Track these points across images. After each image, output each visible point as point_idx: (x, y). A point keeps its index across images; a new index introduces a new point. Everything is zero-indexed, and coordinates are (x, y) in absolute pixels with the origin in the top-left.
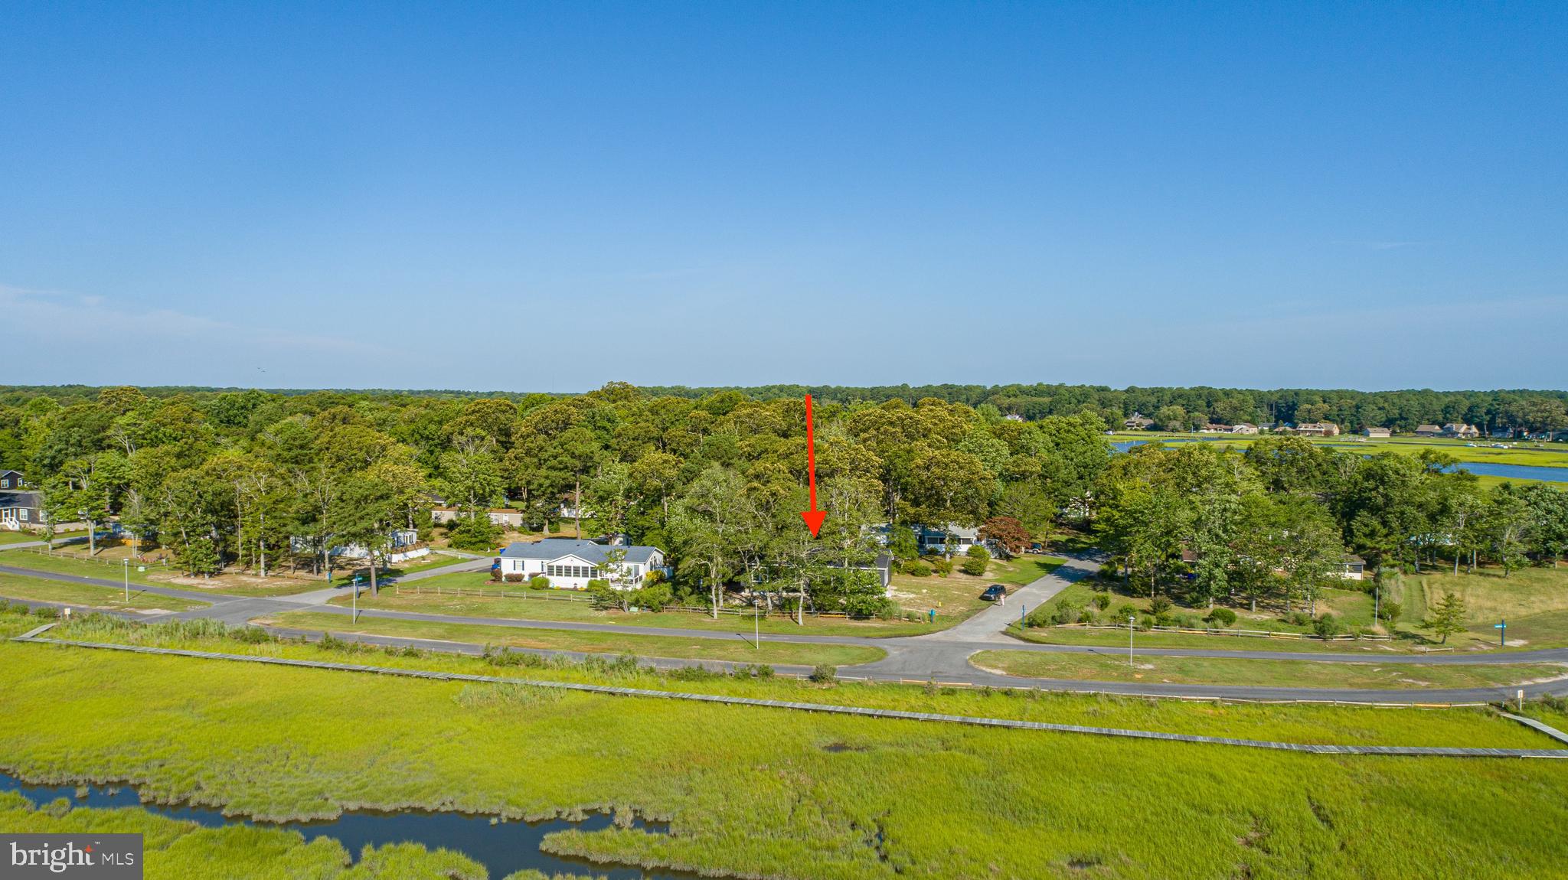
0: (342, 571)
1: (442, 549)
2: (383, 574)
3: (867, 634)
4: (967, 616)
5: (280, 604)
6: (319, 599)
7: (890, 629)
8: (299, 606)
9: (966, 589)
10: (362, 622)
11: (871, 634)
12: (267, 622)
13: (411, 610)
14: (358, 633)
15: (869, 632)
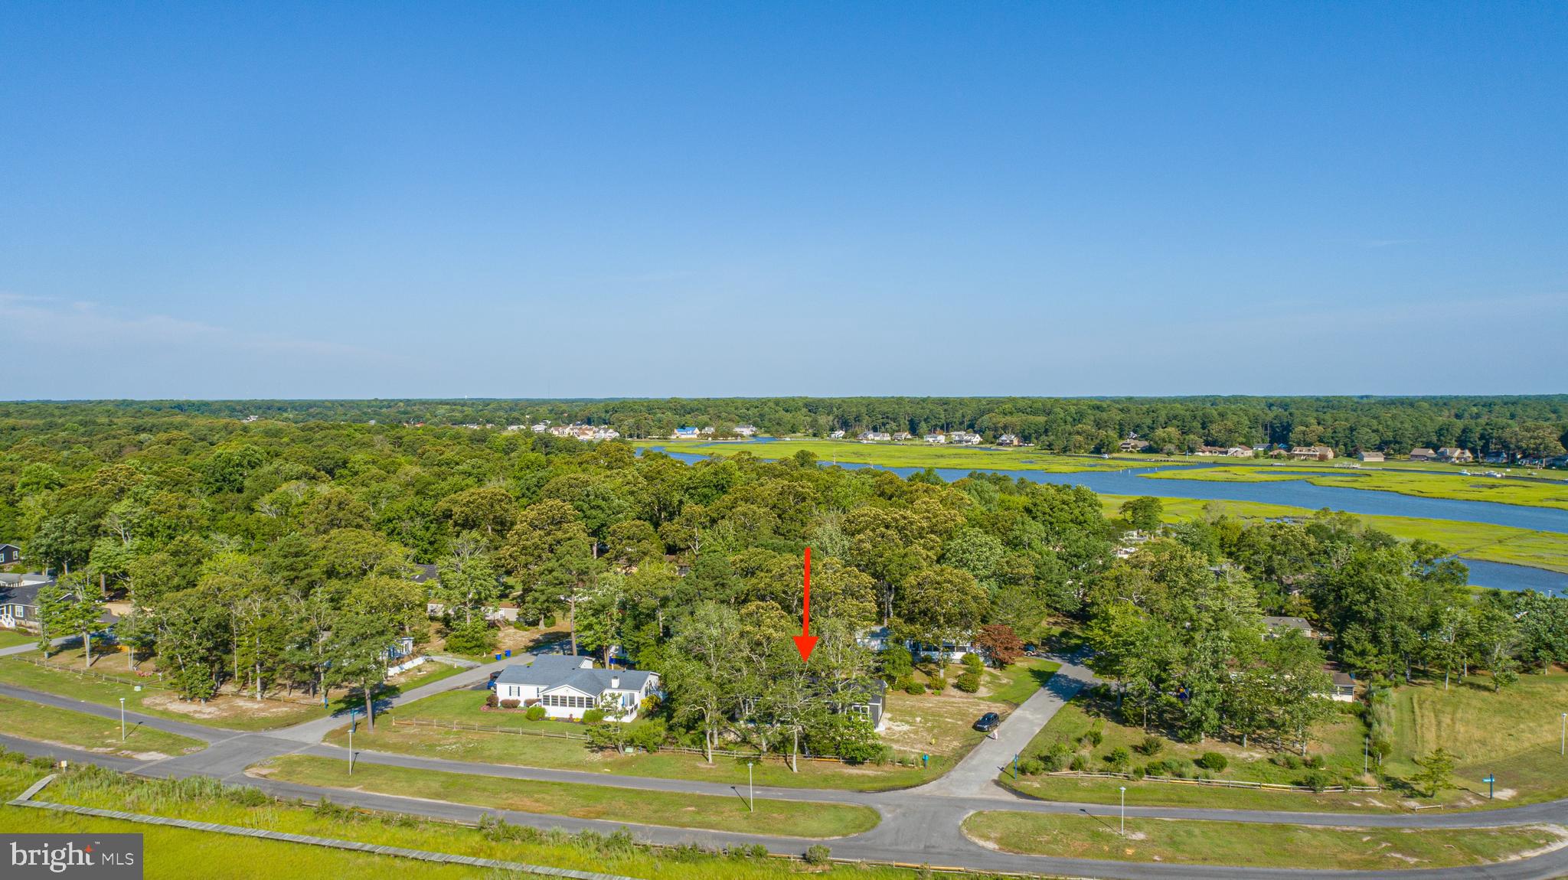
0: (338, 690)
1: (437, 653)
2: (379, 694)
3: (861, 787)
4: (959, 756)
5: (277, 743)
6: (314, 734)
7: (884, 779)
8: (296, 745)
9: (959, 713)
10: (358, 772)
11: (866, 786)
12: (265, 772)
13: (406, 751)
14: (354, 789)
15: (863, 783)
